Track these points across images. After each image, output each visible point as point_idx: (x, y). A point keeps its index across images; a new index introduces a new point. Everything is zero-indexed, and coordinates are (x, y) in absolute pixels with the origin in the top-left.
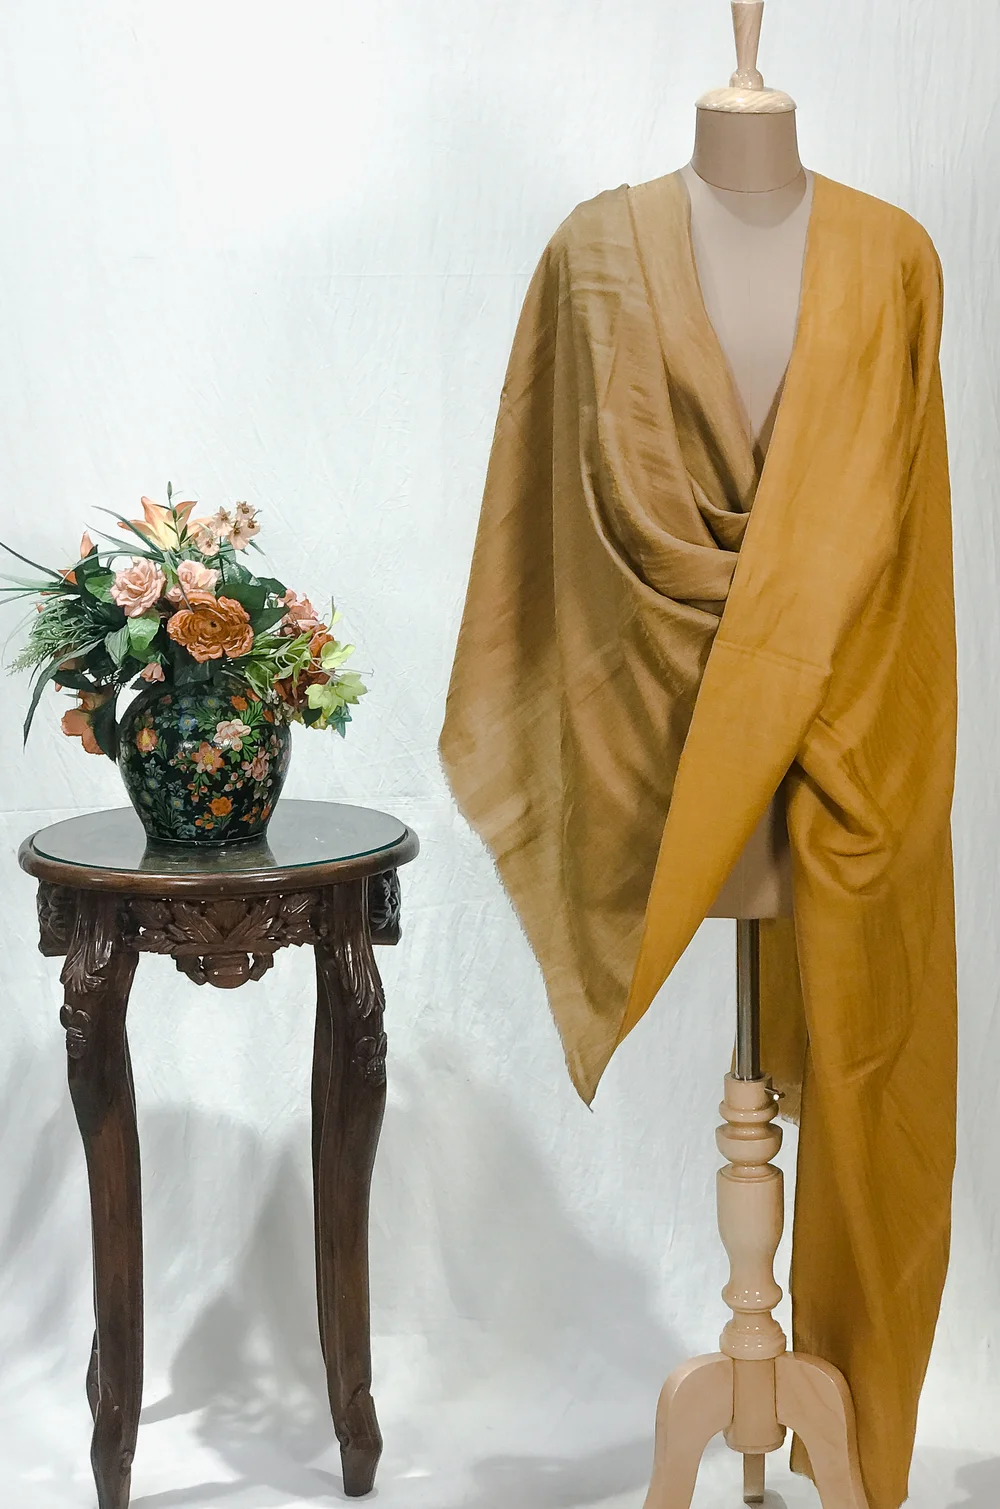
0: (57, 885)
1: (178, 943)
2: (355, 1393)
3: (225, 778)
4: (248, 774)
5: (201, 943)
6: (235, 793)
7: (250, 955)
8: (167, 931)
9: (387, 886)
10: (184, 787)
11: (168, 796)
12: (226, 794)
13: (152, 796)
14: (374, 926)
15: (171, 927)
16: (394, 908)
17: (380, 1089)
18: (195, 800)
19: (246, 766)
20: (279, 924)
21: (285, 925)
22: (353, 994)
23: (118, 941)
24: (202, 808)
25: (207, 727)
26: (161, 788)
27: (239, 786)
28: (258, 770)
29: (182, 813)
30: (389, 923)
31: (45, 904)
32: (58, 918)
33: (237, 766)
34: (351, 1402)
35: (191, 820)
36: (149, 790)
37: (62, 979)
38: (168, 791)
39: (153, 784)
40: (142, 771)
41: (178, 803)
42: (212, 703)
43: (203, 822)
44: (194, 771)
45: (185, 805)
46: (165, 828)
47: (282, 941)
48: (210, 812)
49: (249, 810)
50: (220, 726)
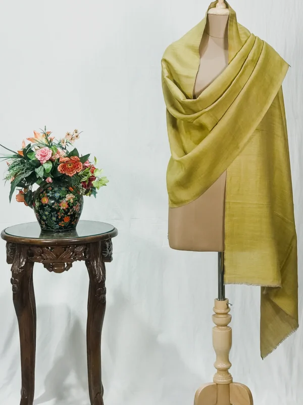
0: (10, 243)
1: (44, 259)
2: (97, 395)
3: (69, 211)
4: (74, 210)
5: (51, 259)
6: (71, 215)
7: (66, 263)
8: (41, 256)
9: (107, 244)
10: (57, 214)
11: (52, 216)
12: (69, 216)
13: (46, 217)
14: (103, 256)
15: (42, 255)
16: (110, 251)
17: (104, 304)
18: (60, 217)
19: (74, 207)
20: (74, 254)
21: (76, 255)
22: (96, 276)
23: (27, 259)
24: (62, 220)
25: (64, 196)
26: (49, 215)
27: (72, 213)
28: (77, 208)
29: (55, 222)
30: (108, 255)
31: (8, 249)
32: (11, 252)
33: (72, 207)
34: (96, 397)
35: (58, 224)
36: (46, 215)
37: (11, 270)
38: (52, 215)
39: (47, 213)
40: (44, 210)
41: (54, 219)
42: (63, 189)
43: (62, 224)
44: (60, 209)
45: (57, 219)
46: (49, 226)
47: (75, 259)
48: (63, 221)
49: (74, 220)
50: (67, 196)
